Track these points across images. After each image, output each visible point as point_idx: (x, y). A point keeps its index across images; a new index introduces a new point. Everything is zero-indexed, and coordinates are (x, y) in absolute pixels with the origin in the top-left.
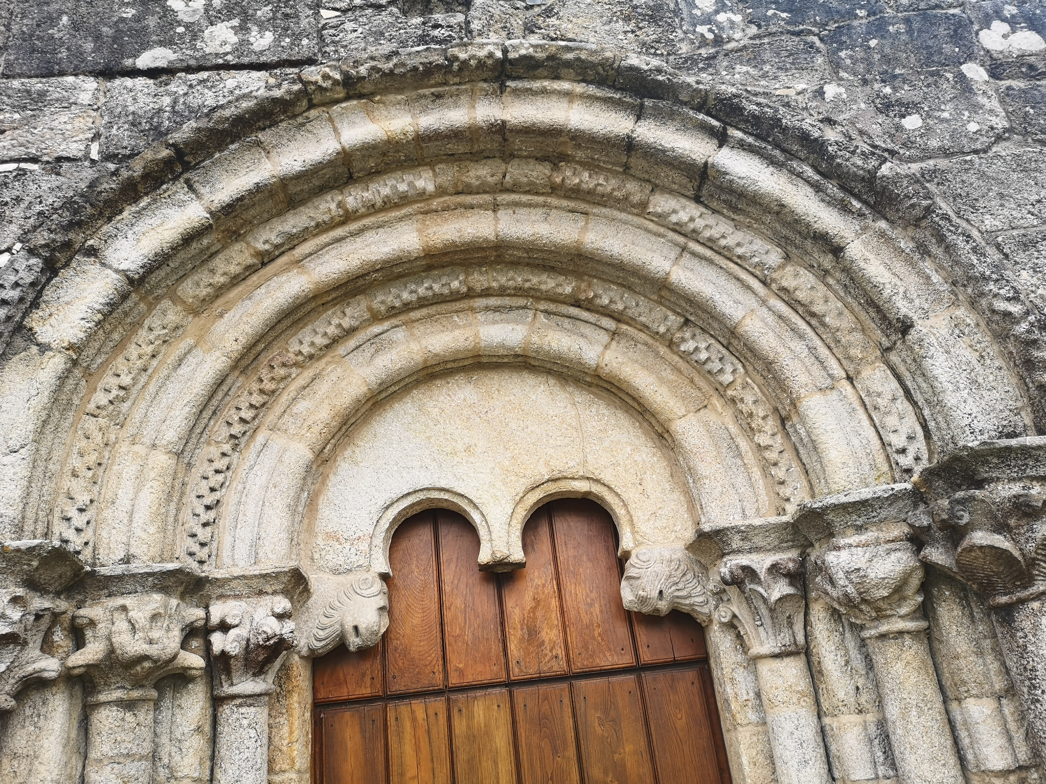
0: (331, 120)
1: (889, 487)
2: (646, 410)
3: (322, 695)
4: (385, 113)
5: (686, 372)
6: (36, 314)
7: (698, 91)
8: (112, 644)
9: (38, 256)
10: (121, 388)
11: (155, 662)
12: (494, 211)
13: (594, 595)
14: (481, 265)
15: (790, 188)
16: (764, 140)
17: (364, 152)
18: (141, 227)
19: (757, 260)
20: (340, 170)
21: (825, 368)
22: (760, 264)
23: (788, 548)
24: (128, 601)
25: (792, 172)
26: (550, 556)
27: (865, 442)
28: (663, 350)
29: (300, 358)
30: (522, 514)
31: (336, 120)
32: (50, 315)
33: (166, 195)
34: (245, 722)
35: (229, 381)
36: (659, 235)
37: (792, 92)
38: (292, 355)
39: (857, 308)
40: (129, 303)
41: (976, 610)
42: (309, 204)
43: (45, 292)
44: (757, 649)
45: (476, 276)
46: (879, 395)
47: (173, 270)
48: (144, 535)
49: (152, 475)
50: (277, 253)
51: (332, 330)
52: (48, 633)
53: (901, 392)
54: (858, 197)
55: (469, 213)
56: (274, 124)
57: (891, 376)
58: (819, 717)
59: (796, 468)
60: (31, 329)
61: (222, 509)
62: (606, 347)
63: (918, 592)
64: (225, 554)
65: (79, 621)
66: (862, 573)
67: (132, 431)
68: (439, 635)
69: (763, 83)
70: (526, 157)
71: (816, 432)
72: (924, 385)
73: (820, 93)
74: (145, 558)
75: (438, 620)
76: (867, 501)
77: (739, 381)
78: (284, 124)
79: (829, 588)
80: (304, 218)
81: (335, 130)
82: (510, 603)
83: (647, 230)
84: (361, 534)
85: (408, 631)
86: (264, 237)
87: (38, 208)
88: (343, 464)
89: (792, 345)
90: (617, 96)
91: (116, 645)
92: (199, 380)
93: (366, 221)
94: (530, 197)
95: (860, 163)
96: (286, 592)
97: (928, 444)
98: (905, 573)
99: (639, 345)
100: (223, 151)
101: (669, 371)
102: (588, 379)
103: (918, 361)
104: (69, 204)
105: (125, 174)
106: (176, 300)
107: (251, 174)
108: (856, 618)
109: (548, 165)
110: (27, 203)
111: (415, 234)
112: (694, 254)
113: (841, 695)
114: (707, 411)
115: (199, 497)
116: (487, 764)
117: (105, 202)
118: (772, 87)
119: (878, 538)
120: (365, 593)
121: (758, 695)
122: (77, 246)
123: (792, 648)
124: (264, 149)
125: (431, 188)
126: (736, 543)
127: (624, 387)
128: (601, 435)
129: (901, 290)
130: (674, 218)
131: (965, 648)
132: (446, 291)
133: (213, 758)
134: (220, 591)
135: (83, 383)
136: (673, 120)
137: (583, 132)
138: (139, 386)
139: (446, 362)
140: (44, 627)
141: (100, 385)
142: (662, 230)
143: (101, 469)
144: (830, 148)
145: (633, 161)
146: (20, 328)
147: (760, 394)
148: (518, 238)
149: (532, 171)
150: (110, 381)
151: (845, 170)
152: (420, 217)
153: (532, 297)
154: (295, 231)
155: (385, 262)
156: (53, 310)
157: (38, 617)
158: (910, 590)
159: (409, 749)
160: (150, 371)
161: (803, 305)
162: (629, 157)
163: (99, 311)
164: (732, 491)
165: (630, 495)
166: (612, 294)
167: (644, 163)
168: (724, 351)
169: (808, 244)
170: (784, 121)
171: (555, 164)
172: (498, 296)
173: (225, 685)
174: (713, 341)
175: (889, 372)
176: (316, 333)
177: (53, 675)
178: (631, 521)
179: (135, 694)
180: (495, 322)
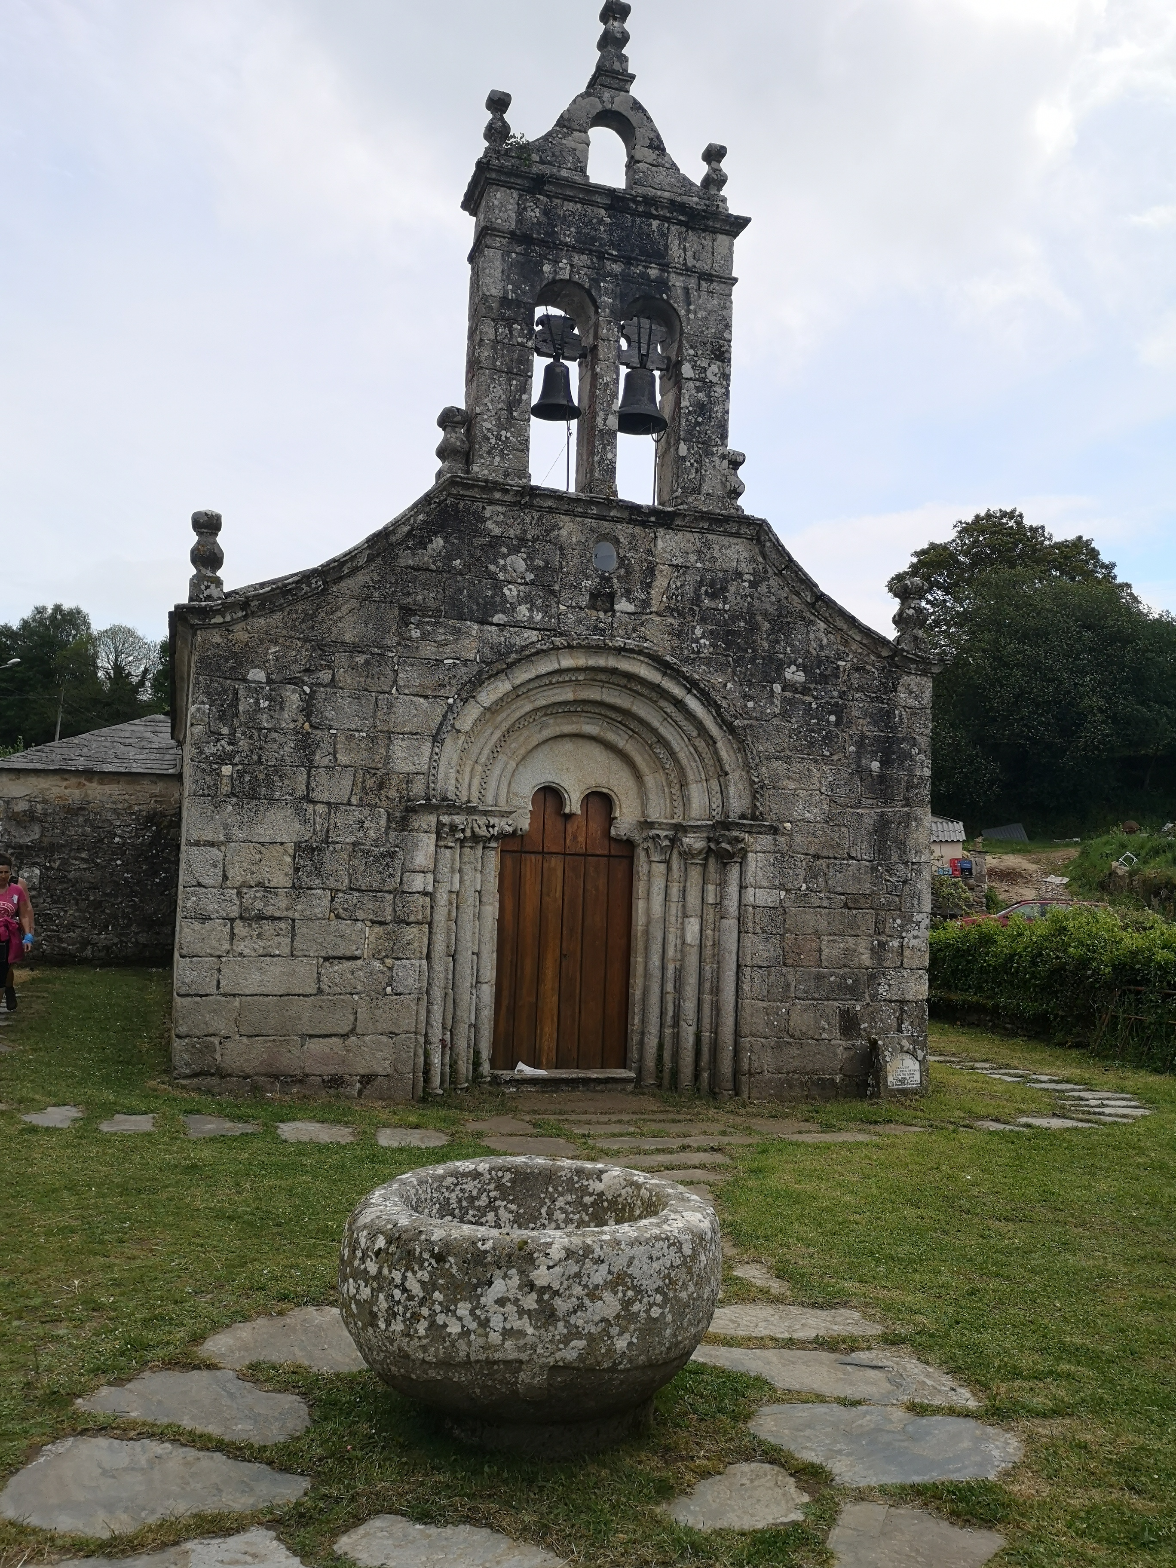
1: (706, 822)
2: (635, 768)
5: (653, 758)
13: (599, 829)
15: (705, 716)
16: (703, 697)
19: (688, 733)
21: (700, 774)
23: (673, 831)
25: (708, 711)
26: (585, 811)
27: (705, 803)
28: (648, 749)
30: (583, 797)
31: (559, 656)
32: (459, 719)
34: (490, 856)
36: (659, 713)
37: (716, 682)
39: (715, 761)
40: (484, 717)
41: (718, 862)
44: (652, 859)
45: (586, 706)
46: (713, 790)
50: (523, 694)
53: (720, 791)
54: (726, 727)
58: (667, 882)
59: (681, 807)
62: (626, 740)
63: (705, 854)
66: (691, 845)
69: (708, 675)
71: (691, 795)
72: (727, 792)
75: (543, 828)
76: (697, 825)
77: (671, 769)
79: (680, 846)
82: (569, 826)
83: (654, 709)
84: (526, 796)
87: (461, 681)
88: (521, 767)
89: (691, 763)
90: (659, 668)
95: (729, 716)
96: (509, 816)
97: (723, 812)
98: (703, 848)
99: (640, 744)
100: (519, 663)
101: (648, 756)
103: (727, 785)
104: (470, 680)
108: (686, 856)
110: (457, 678)
112: (669, 723)
113: (675, 877)
114: (657, 774)
116: (553, 879)
117: (481, 680)
119: (698, 837)
120: (524, 817)
121: (649, 872)
122: (471, 696)
123: (664, 861)
127: (630, 758)
128: (616, 772)
129: (729, 761)
130: (666, 710)
131: (713, 871)
132: (574, 710)
133: (483, 866)
134: (493, 815)
136: (675, 681)
144: (721, 708)
147: (676, 776)
151: (724, 717)
153: (604, 716)
161: (699, 752)
162: (657, 688)
163: (476, 720)
164: (658, 808)
172: (591, 713)
175: (718, 785)
178: (619, 807)
180: (588, 723)
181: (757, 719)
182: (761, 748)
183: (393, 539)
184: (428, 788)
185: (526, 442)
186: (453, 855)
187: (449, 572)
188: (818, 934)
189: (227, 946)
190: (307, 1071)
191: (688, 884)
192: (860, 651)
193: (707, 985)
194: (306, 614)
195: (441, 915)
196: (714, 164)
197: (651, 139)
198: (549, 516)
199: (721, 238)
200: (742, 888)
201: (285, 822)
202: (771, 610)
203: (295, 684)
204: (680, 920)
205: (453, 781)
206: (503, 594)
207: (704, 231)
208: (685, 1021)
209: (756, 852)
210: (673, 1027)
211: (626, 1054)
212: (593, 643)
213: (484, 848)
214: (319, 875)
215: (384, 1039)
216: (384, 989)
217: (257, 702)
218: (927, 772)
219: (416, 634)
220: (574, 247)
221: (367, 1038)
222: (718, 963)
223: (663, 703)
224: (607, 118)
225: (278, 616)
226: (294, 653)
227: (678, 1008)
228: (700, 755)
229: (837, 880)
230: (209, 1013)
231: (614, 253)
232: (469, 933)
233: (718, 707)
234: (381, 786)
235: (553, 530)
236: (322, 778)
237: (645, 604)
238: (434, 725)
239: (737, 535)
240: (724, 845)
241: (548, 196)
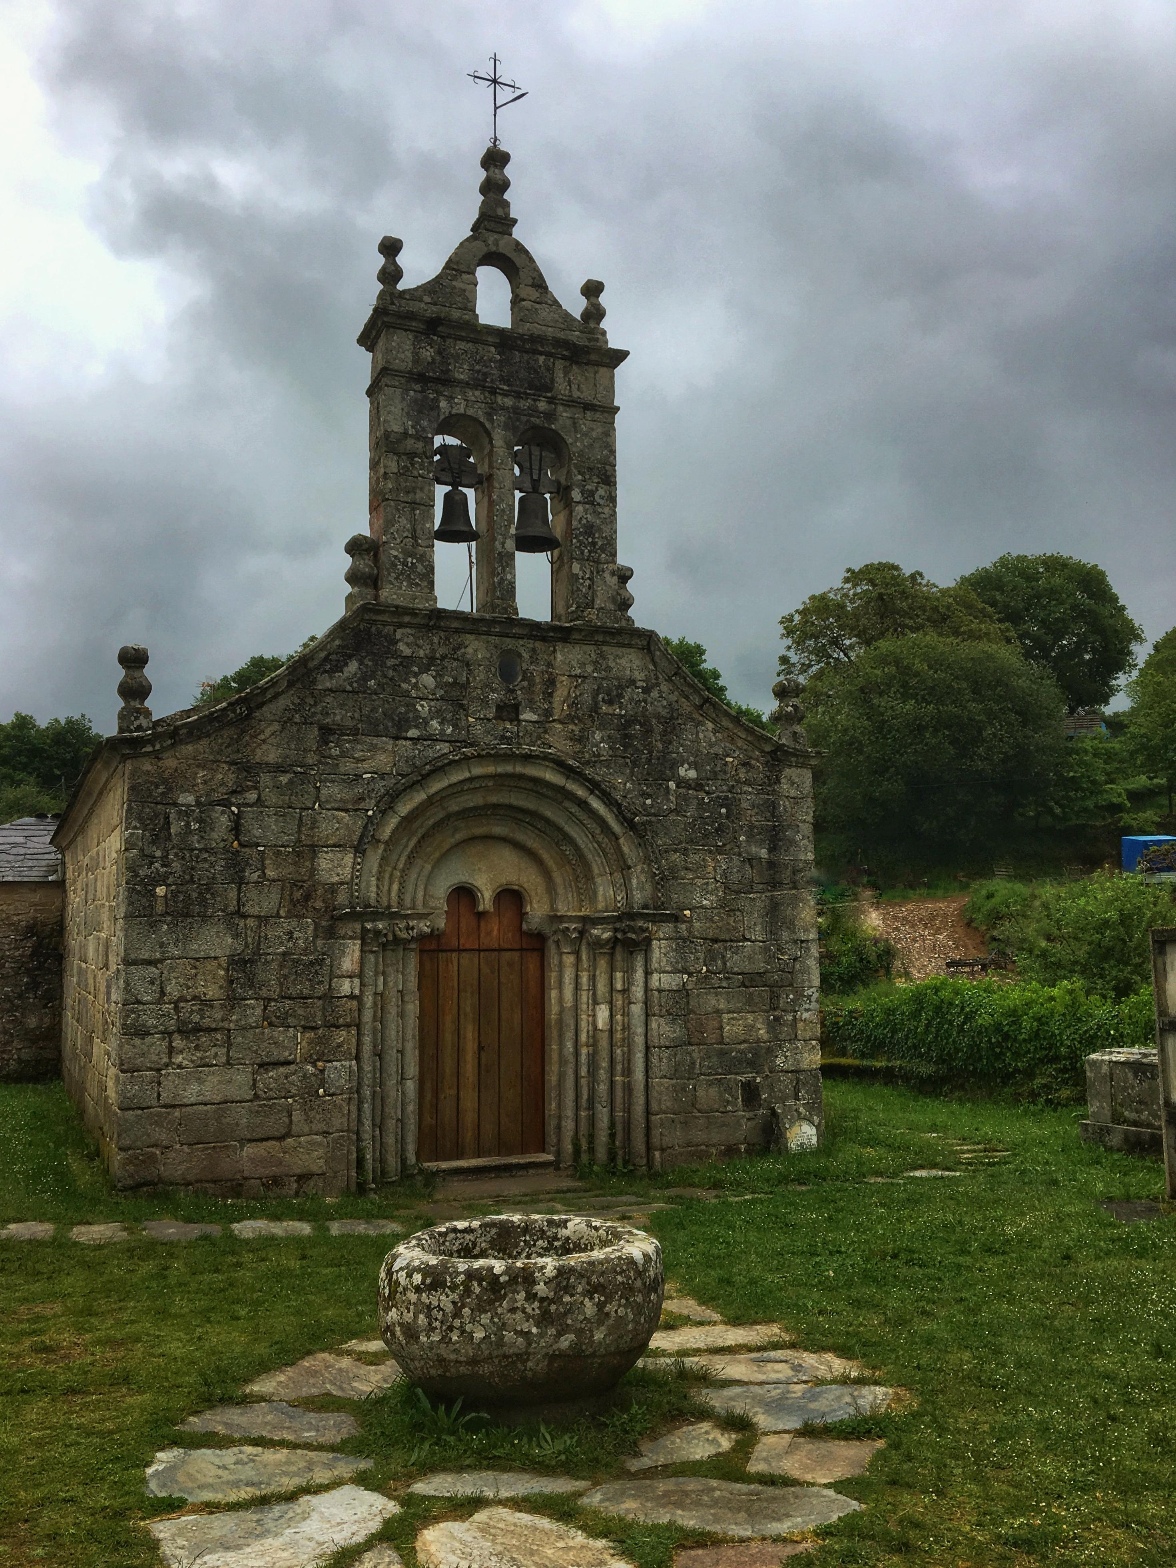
1: (612, 914)
2: (545, 866)
5: (560, 856)
9: (381, 813)
13: (513, 925)
15: (607, 814)
16: (605, 797)
18: (408, 801)
21: (604, 869)
22: (592, 831)
23: (580, 925)
25: (610, 809)
27: (610, 898)
30: (494, 895)
36: (565, 813)
37: (616, 783)
39: (618, 855)
40: (402, 827)
41: (624, 951)
44: (562, 950)
46: (617, 883)
53: (623, 884)
54: (627, 824)
57: (622, 879)
58: (577, 971)
59: (588, 902)
62: (535, 840)
63: (613, 943)
66: (599, 936)
68: (457, 931)
69: (608, 777)
71: (597, 888)
72: (630, 884)
73: (625, 785)
75: (457, 926)
76: (605, 917)
77: (577, 863)
79: (589, 938)
82: (483, 925)
84: (441, 899)
85: (451, 931)
87: (379, 794)
88: (438, 873)
89: (596, 859)
95: (629, 814)
97: (626, 904)
98: (610, 938)
101: (555, 854)
103: (630, 877)
105: (404, 782)
108: (594, 947)
112: (574, 822)
113: (584, 966)
114: (564, 870)
117: (398, 792)
118: (611, 780)
119: (605, 928)
120: (441, 917)
121: (559, 963)
122: (390, 807)
123: (574, 952)
126: (564, 919)
127: (538, 856)
128: (525, 870)
130: (570, 810)
131: (620, 960)
136: (579, 783)
144: (622, 807)
147: (583, 870)
151: (625, 815)
158: (610, 943)
163: (395, 830)
164: (567, 903)
166: (542, 825)
168: (575, 853)
169: (609, 832)
170: (611, 792)
174: (571, 848)
178: (530, 902)
181: (655, 815)
182: (660, 842)
183: (311, 665)
184: (352, 896)
185: (431, 569)
186: (377, 959)
187: (364, 692)
188: (718, 1012)
189: (165, 1060)
190: (246, 1174)
191: (597, 972)
192: (745, 747)
193: (619, 1067)
194: (231, 739)
195: (368, 1016)
196: (593, 299)
197: (534, 279)
198: (456, 636)
199: (603, 370)
200: (648, 973)
201: (218, 937)
202: (664, 713)
203: (225, 806)
204: (591, 1007)
205: (374, 889)
206: (416, 710)
207: (587, 364)
208: (600, 1103)
209: (659, 940)
210: (588, 1109)
211: (544, 1138)
212: (502, 752)
213: (404, 949)
214: (252, 986)
215: (319, 1138)
216: (317, 1091)
217: (188, 825)
218: (811, 856)
219: (336, 752)
220: (467, 384)
221: (302, 1139)
222: (629, 1046)
223: (567, 804)
224: (491, 259)
225: (205, 742)
226: (221, 776)
227: (592, 1091)
228: (603, 850)
229: (735, 962)
230: (151, 1125)
231: (505, 387)
232: (393, 1033)
233: (619, 806)
234: (307, 897)
235: (459, 648)
236: (253, 894)
237: (548, 713)
238: (355, 838)
239: (629, 646)
240: (629, 935)
241: (442, 337)
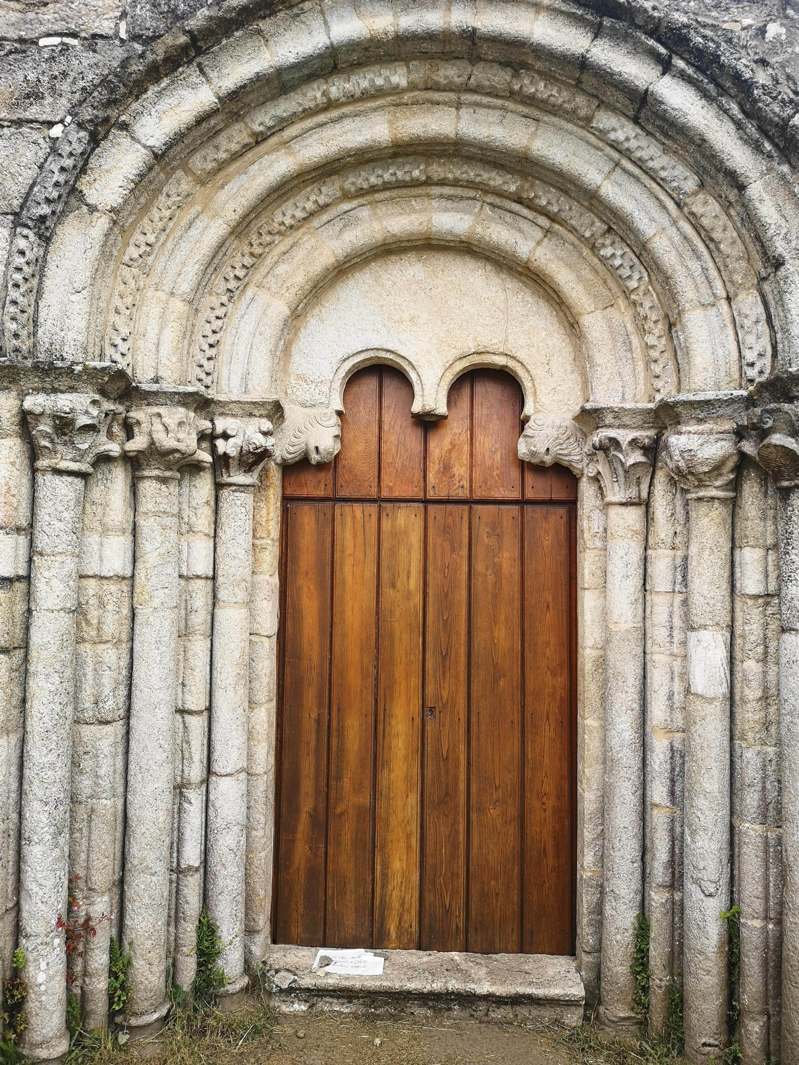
0: (322, 12)
1: (730, 392)
2: (563, 303)
3: (289, 492)
4: (370, 9)
5: (601, 273)
6: (85, 179)
7: (652, 18)
8: (152, 439)
9: (85, 129)
10: (148, 244)
11: (183, 454)
12: (457, 109)
13: (497, 446)
14: (440, 157)
15: (714, 124)
16: (703, 72)
17: (349, 48)
18: (163, 105)
19: (675, 184)
20: (327, 61)
21: (711, 287)
22: (678, 188)
23: (649, 428)
24: (162, 410)
25: (721, 107)
26: (467, 412)
27: (727, 353)
28: (586, 252)
29: (283, 228)
30: (450, 377)
31: (327, 13)
32: (95, 180)
33: (182, 77)
34: (238, 502)
35: (227, 244)
36: (598, 149)
37: (736, 27)
38: (276, 225)
39: (748, 240)
40: (153, 174)
41: (770, 489)
42: (299, 91)
43: (91, 161)
44: (610, 498)
45: (435, 166)
46: (746, 316)
47: (187, 146)
48: (168, 363)
49: (173, 317)
50: (269, 133)
51: (310, 206)
52: (110, 426)
53: (764, 317)
54: (771, 140)
55: (435, 108)
56: (273, 13)
57: (760, 303)
58: (646, 549)
59: (671, 366)
60: (81, 192)
61: (221, 347)
62: (539, 243)
63: (732, 471)
64: (224, 382)
65: (130, 420)
66: (693, 453)
67: (156, 280)
68: (377, 461)
69: (714, 14)
70: (492, 61)
71: (691, 340)
72: (782, 314)
73: (762, 31)
74: (170, 380)
75: (377, 450)
76: (710, 401)
77: (642, 288)
78: (281, 14)
79: (668, 461)
80: (294, 103)
81: (326, 22)
82: (433, 444)
83: (588, 143)
84: (323, 379)
85: (354, 455)
86: (260, 120)
87: (81, 84)
88: (311, 320)
89: (689, 264)
90: (580, 12)
91: (155, 440)
92: (206, 242)
93: (345, 110)
94: (490, 99)
95: (777, 110)
96: (269, 417)
97: (773, 362)
98: (724, 457)
99: (567, 245)
100: (229, 37)
101: (588, 270)
102: (520, 269)
103: (781, 293)
104: (104, 82)
105: (150, 57)
106: (188, 171)
107: (253, 62)
108: (685, 484)
109: (509, 71)
110: (72, 78)
111: (386, 126)
112: (625, 171)
113: (662, 536)
114: (612, 309)
115: (204, 336)
116: (403, 552)
117: (135, 82)
118: (721, 19)
119: (712, 430)
120: (324, 423)
121: (605, 530)
122: (113, 121)
123: (636, 500)
124: (264, 37)
125: (404, 83)
126: (609, 419)
127: (548, 280)
128: (522, 319)
129: (784, 231)
130: (612, 136)
131: (754, 513)
132: (408, 178)
133: (216, 523)
134: (221, 410)
135: (120, 238)
136: (626, 42)
137: (543, 47)
138: (160, 244)
139: (402, 242)
140: (108, 422)
141: (132, 241)
142: (601, 144)
143: (135, 309)
144: (756, 92)
145: (585, 77)
146: (74, 191)
147: (656, 301)
148: (475, 138)
149: (495, 76)
150: (138, 237)
151: (764, 114)
152: (392, 108)
153: (481, 190)
154: (285, 115)
155: (358, 149)
156: (97, 176)
157: (107, 415)
158: (725, 470)
159: (348, 535)
160: (168, 231)
161: (705, 230)
162: (581, 73)
163: (132, 181)
164: (617, 379)
165: (538, 372)
166: (550, 196)
167: (594, 81)
168: (636, 260)
169: (721, 176)
170: (722, 58)
171: (516, 71)
172: (451, 185)
173: (225, 476)
174: (627, 250)
175: (759, 298)
176: (297, 207)
177: (116, 454)
178: (535, 393)
179: (168, 474)
180: (446, 210)
191: (693, 550)
193: (752, 799)
204: (678, 636)
208: (697, 882)
210: (670, 890)
211: (573, 925)
227: (680, 842)
